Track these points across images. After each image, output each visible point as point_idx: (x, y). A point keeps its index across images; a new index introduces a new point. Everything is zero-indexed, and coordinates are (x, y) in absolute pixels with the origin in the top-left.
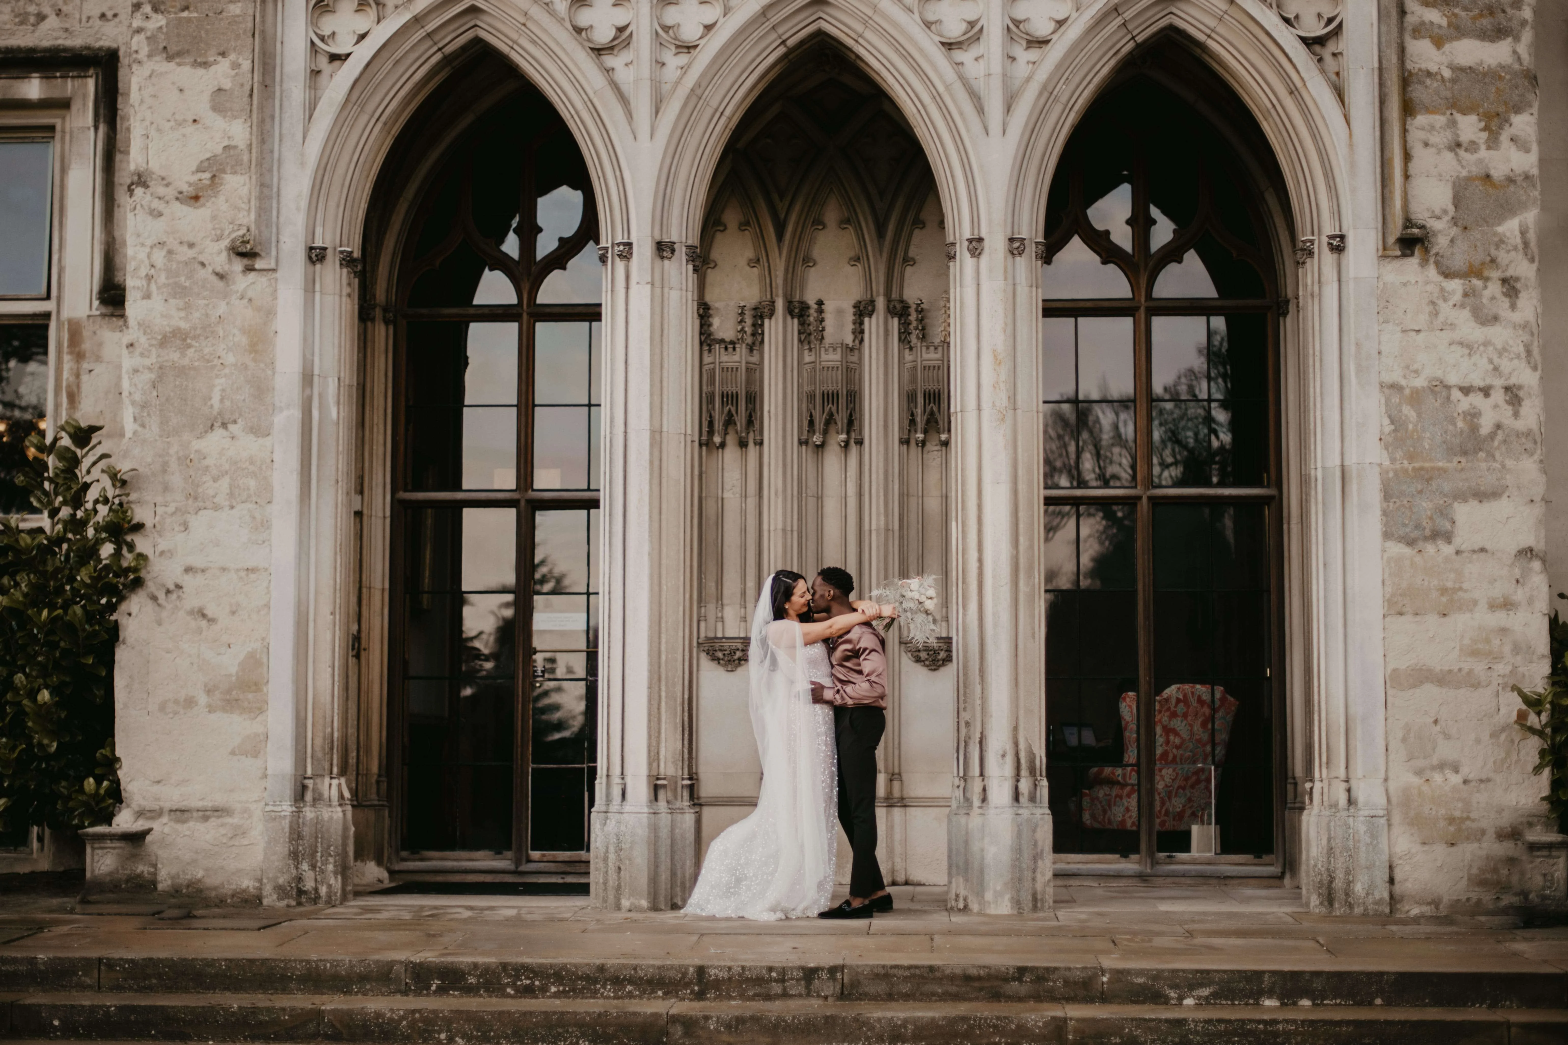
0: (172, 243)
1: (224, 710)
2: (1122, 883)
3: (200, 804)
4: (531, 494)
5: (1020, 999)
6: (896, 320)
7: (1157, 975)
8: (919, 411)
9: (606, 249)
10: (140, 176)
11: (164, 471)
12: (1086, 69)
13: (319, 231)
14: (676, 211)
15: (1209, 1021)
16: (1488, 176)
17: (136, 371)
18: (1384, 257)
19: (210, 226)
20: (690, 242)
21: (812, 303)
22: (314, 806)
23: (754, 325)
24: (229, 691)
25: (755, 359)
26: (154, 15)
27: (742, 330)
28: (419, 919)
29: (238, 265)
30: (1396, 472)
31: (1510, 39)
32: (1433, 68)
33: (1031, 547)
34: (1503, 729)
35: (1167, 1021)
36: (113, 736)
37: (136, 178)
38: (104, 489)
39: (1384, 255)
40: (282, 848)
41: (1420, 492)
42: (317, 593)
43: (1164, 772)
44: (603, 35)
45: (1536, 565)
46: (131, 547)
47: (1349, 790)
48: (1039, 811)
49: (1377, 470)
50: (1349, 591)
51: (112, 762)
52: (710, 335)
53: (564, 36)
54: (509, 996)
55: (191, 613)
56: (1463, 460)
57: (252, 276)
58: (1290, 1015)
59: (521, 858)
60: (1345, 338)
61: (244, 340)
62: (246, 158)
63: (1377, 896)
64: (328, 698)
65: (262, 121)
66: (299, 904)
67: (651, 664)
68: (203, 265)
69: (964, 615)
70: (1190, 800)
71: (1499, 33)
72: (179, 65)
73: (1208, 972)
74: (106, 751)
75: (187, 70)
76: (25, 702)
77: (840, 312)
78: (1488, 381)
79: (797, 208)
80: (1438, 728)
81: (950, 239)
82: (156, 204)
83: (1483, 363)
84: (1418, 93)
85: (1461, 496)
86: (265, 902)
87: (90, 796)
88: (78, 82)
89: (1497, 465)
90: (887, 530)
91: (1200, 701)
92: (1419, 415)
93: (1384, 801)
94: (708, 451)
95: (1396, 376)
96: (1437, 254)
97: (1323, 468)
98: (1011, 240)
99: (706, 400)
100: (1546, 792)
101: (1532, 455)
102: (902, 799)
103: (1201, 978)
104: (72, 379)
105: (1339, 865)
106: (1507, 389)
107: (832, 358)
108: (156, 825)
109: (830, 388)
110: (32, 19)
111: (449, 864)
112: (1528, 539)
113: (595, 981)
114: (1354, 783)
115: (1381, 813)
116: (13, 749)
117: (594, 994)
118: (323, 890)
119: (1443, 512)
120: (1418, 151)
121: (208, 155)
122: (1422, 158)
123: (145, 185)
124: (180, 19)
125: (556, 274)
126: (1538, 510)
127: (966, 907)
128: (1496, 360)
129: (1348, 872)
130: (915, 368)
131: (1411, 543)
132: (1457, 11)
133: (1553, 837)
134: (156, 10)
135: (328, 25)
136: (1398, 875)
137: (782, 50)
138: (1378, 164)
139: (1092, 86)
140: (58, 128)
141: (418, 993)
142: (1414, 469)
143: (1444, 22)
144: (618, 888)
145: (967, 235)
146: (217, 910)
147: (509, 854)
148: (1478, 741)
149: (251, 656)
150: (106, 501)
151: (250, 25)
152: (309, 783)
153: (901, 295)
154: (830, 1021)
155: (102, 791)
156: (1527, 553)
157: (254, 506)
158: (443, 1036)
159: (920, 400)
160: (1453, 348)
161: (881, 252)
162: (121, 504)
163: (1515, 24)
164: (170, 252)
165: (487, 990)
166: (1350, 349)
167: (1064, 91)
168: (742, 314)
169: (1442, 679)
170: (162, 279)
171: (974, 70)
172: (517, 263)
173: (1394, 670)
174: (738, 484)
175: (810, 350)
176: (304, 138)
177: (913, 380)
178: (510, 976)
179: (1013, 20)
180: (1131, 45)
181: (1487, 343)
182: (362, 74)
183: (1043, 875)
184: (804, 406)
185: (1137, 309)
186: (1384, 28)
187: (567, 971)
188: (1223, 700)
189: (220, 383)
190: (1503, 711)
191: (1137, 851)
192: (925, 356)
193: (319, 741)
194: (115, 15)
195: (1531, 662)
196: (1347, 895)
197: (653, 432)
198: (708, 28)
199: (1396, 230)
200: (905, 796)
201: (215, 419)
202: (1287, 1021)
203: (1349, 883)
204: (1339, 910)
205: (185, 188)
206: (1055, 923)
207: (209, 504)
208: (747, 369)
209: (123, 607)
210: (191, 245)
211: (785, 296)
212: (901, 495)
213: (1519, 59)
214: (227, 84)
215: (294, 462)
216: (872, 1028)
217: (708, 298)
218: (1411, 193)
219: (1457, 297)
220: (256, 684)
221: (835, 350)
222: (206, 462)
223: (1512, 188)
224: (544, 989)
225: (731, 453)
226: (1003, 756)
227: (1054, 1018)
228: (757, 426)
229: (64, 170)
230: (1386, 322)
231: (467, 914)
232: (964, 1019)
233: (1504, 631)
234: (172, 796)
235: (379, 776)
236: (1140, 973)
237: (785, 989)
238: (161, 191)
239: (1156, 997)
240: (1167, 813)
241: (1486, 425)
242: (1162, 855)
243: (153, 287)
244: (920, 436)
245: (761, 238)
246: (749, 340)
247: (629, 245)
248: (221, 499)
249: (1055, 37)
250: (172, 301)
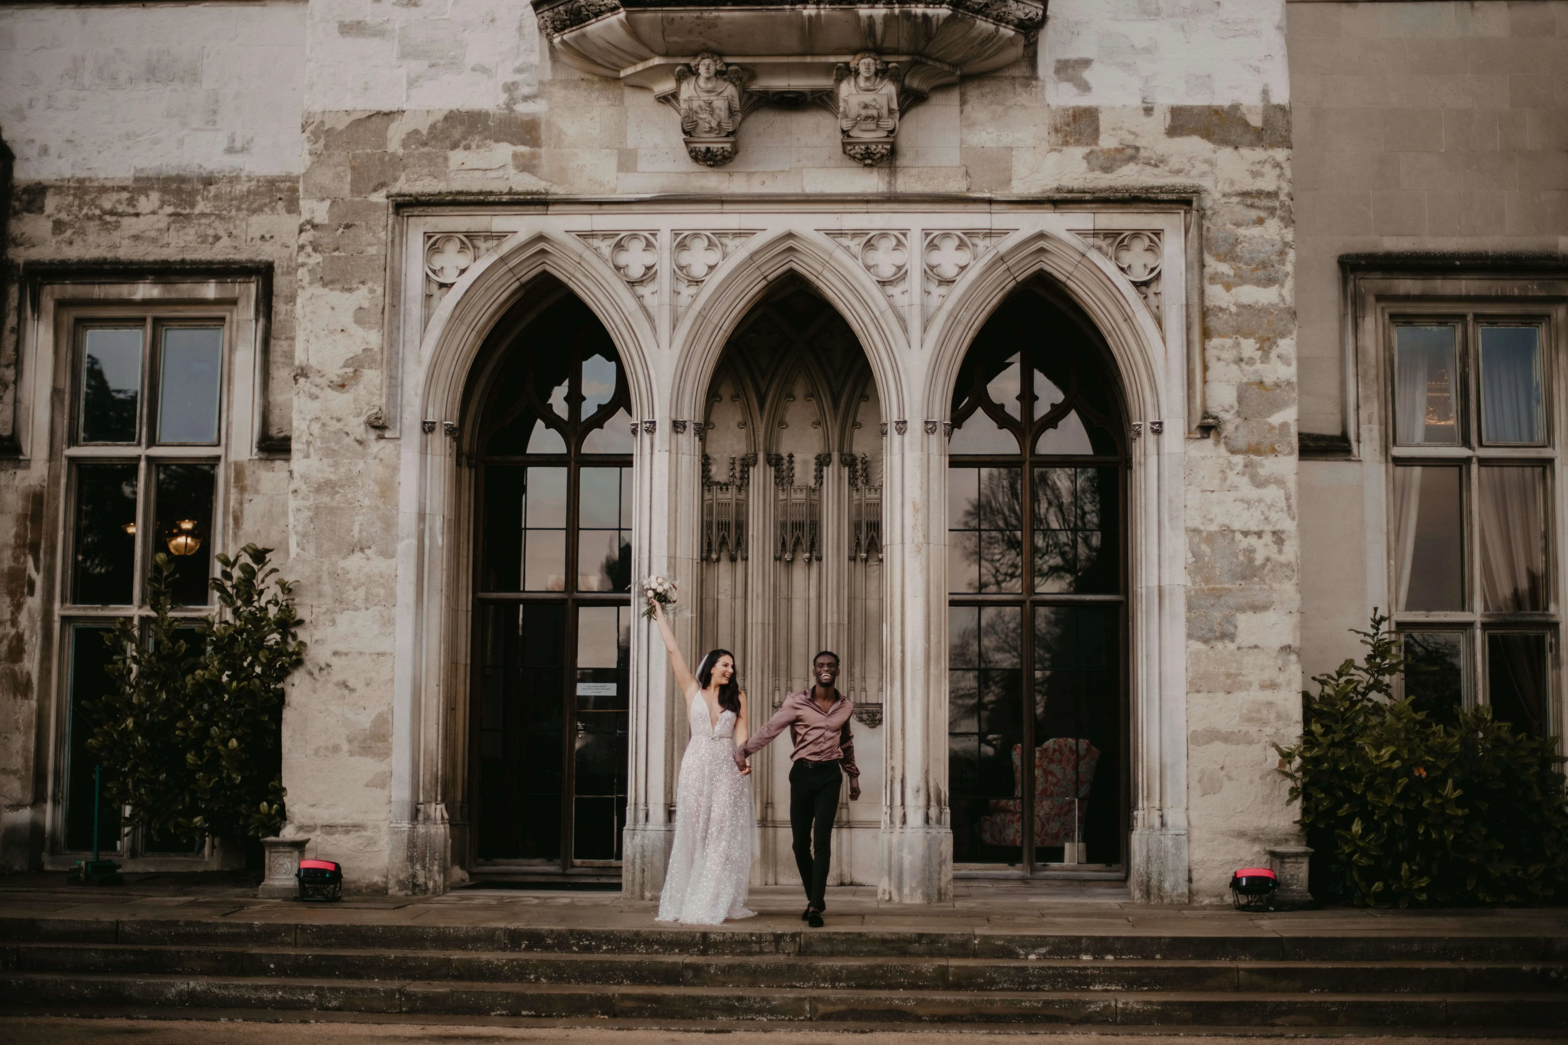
0: (325, 418)
1: (361, 754)
2: (1009, 885)
3: (343, 822)
4: (577, 595)
5: (920, 955)
6: (847, 469)
7: (1011, 940)
8: (863, 536)
9: (636, 425)
10: (302, 369)
11: (319, 582)
12: (981, 300)
13: (430, 410)
14: (687, 398)
15: (1042, 968)
16: (1261, 383)
17: (299, 510)
18: (1189, 438)
19: (353, 406)
20: (697, 421)
21: (785, 455)
22: (424, 823)
23: (742, 471)
24: (365, 741)
25: (742, 496)
26: (314, 254)
27: (733, 476)
28: (501, 905)
29: (373, 435)
30: (1196, 591)
31: (1277, 286)
32: (1224, 306)
33: (939, 642)
34: (1269, 774)
35: (1015, 968)
36: (280, 771)
37: (299, 371)
38: (276, 595)
39: (1189, 437)
40: (402, 854)
41: (1213, 605)
42: (427, 670)
43: (1044, 803)
44: (636, 272)
45: (1293, 658)
46: (295, 637)
47: (1162, 816)
48: (943, 831)
49: (1183, 590)
50: (1163, 675)
51: (280, 791)
52: (709, 478)
53: (607, 273)
54: (575, 952)
55: (337, 684)
56: (1243, 583)
57: (382, 442)
58: (1097, 964)
59: (567, 864)
60: (1162, 495)
61: (377, 489)
62: (379, 357)
63: (1180, 890)
64: (435, 747)
65: (391, 332)
66: (414, 894)
67: (667, 724)
68: (347, 434)
69: (891, 690)
70: (1063, 824)
71: (1270, 281)
72: (331, 290)
73: (1045, 937)
74: (275, 783)
75: (337, 293)
76: (220, 747)
77: (805, 462)
78: (1261, 528)
79: (774, 386)
80: (1224, 773)
81: (884, 421)
82: (314, 390)
83: (1257, 514)
84: (1213, 322)
85: (1241, 609)
86: (390, 892)
87: (265, 815)
88: (243, 286)
89: (1267, 587)
90: (839, 624)
91: (1071, 749)
92: (1213, 551)
93: (1185, 824)
94: (708, 564)
95: (1196, 523)
96: (1226, 437)
97: (1147, 587)
98: (927, 423)
99: (706, 527)
100: (1298, 817)
101: (1290, 580)
102: (849, 822)
103: (1040, 941)
104: (237, 506)
105: (1154, 869)
106: (1274, 533)
107: (800, 497)
108: (312, 836)
109: (798, 518)
110: (211, 240)
111: (514, 868)
112: (1288, 639)
113: (633, 942)
114: (1165, 811)
115: (1183, 832)
116: (209, 781)
117: (632, 951)
118: (431, 884)
119: (1229, 619)
120: (1213, 364)
121: (352, 355)
122: (1216, 370)
123: (306, 376)
124: (332, 257)
125: (595, 432)
126: (1295, 618)
127: (890, 899)
128: (1267, 513)
129: (1160, 874)
130: (860, 505)
131: (1206, 641)
132: (1241, 265)
133: (1301, 849)
134: (315, 250)
135: (438, 261)
136: (1195, 876)
137: (764, 283)
138: (1185, 372)
139: (985, 312)
140: (228, 319)
141: (513, 950)
142: (1209, 589)
143: (1232, 273)
144: (643, 884)
145: (896, 419)
146: (356, 897)
147: (558, 861)
148: (1251, 782)
149: (380, 716)
150: (277, 603)
151: (383, 262)
152: (421, 807)
153: (851, 450)
154: (791, 967)
155: (273, 812)
156: (1287, 649)
157: (383, 608)
158: (532, 977)
159: (864, 528)
160: (1237, 503)
161: (836, 418)
162: (287, 606)
163: (1280, 275)
164: (324, 425)
165: (560, 948)
166: (1165, 504)
167: (965, 316)
168: (733, 463)
169: (1227, 738)
170: (318, 444)
171: (901, 300)
172: (566, 423)
173: (1194, 731)
174: (729, 588)
175: (783, 490)
176: (421, 343)
177: (859, 513)
178: (575, 939)
179: (929, 266)
180: (1013, 283)
181: (1260, 501)
182: (462, 298)
183: (946, 876)
184: (779, 532)
185: (1024, 462)
186: (1190, 276)
187: (614, 935)
188: (1088, 750)
189: (359, 518)
190: (1269, 760)
191: (1020, 860)
192: (868, 496)
193: (428, 777)
194: (272, 237)
195: (1289, 726)
196: (1159, 890)
197: (669, 558)
198: (711, 268)
199: (1197, 420)
200: (851, 819)
201: (356, 545)
202: (1094, 968)
203: (1161, 882)
204: (1154, 901)
205: (335, 378)
206: (952, 909)
207: (351, 606)
208: (737, 504)
209: (289, 680)
210: (339, 420)
211: (765, 450)
212: (849, 599)
213: (1283, 300)
214: (366, 304)
215: (412, 577)
216: (819, 972)
217: (708, 451)
218: (1208, 393)
219: (1240, 468)
220: (384, 736)
221: (801, 490)
222: (349, 576)
223: (1278, 391)
224: (598, 948)
225: (724, 567)
226: (918, 791)
227: (940, 966)
228: (744, 546)
229: (231, 350)
230: (1190, 484)
231: (536, 901)
232: (880, 967)
233: (1270, 704)
234: (323, 816)
235: (463, 802)
236: (1000, 937)
237: (761, 948)
238: (318, 380)
239: (1011, 954)
240: (1046, 834)
241: (1259, 559)
242: (1039, 864)
243: (312, 450)
244: (864, 555)
245: (747, 409)
246: (738, 482)
247: (654, 423)
248: (359, 603)
249: (958, 278)
250: (325, 460)
